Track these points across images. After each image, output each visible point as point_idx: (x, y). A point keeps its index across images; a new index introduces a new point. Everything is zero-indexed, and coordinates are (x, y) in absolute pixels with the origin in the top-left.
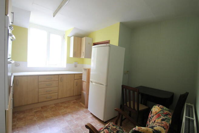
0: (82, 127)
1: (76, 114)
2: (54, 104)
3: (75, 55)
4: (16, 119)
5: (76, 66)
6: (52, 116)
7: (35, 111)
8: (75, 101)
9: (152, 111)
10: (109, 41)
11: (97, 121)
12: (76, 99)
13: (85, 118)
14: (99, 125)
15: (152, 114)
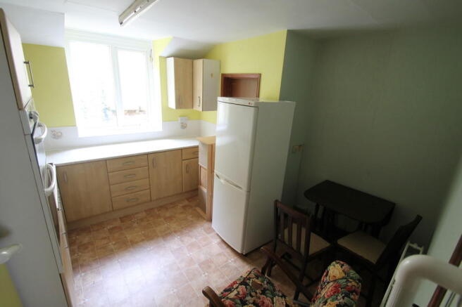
0: (200, 265)
1: (189, 236)
2: (145, 211)
3: (180, 104)
4: (76, 247)
5: (184, 126)
6: (143, 240)
7: (109, 228)
8: (186, 203)
9: (328, 272)
10: (260, 75)
11: (228, 251)
12: (188, 199)
13: (206, 245)
14: (232, 259)
15: (328, 278)
